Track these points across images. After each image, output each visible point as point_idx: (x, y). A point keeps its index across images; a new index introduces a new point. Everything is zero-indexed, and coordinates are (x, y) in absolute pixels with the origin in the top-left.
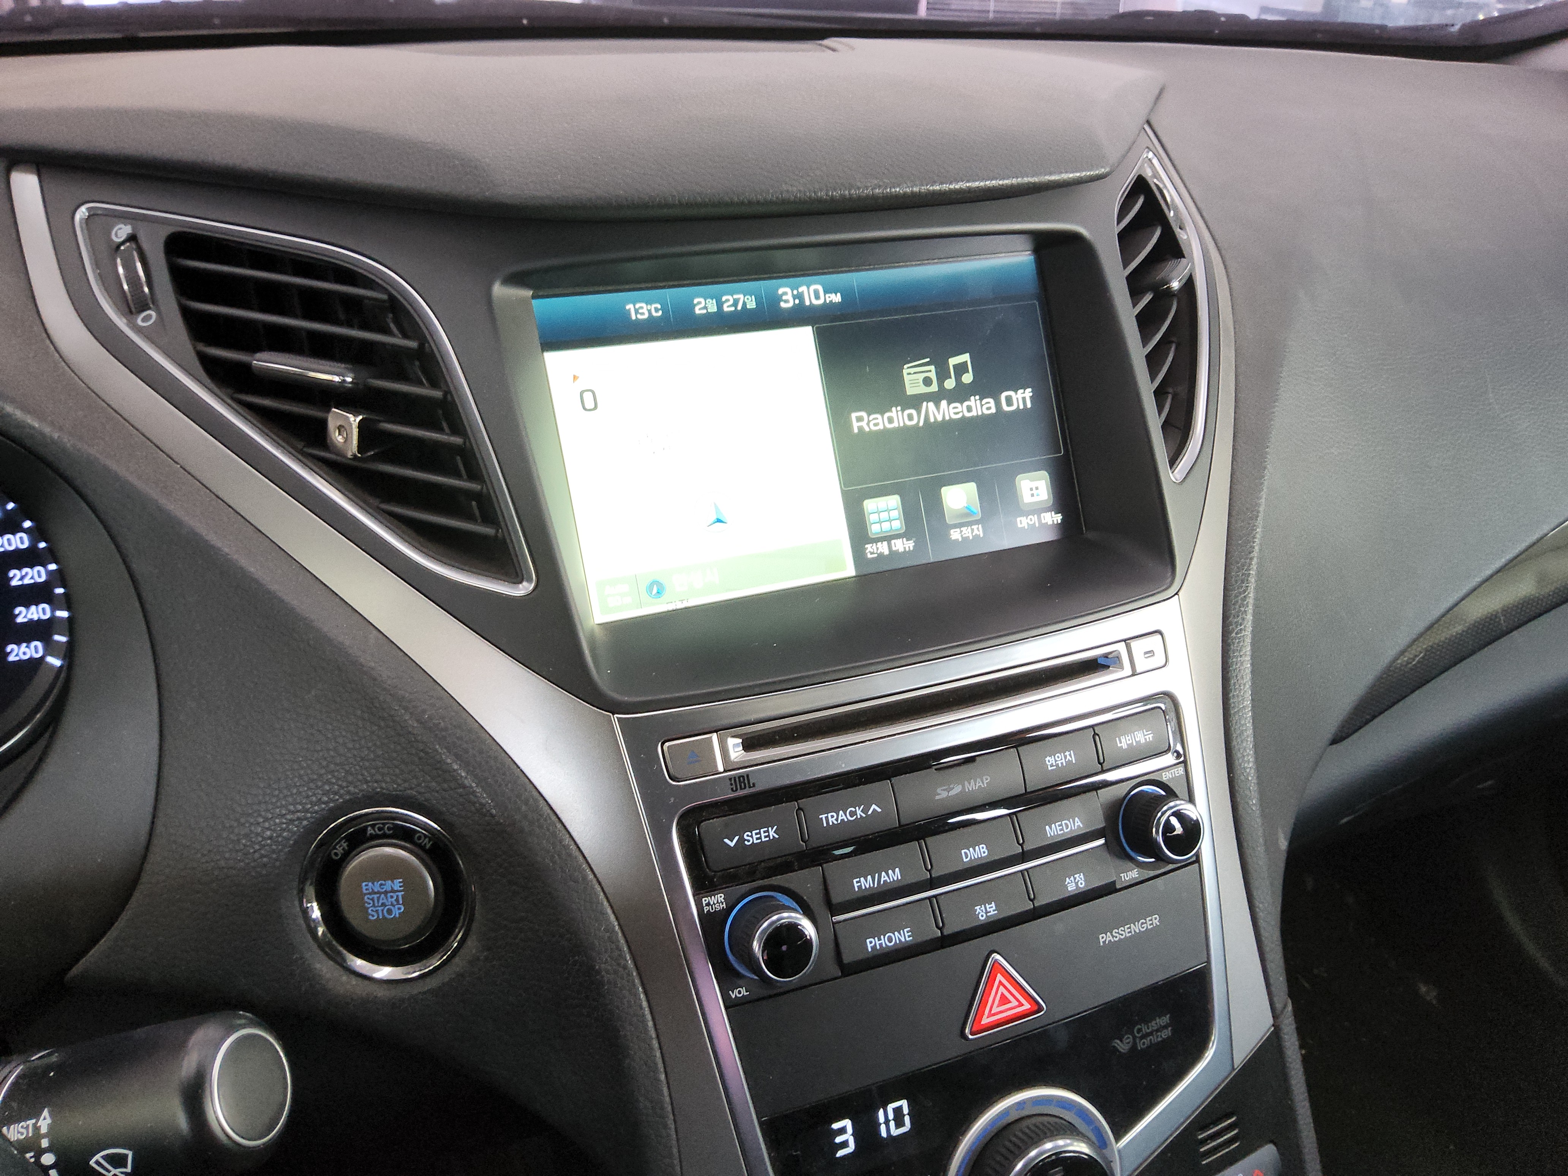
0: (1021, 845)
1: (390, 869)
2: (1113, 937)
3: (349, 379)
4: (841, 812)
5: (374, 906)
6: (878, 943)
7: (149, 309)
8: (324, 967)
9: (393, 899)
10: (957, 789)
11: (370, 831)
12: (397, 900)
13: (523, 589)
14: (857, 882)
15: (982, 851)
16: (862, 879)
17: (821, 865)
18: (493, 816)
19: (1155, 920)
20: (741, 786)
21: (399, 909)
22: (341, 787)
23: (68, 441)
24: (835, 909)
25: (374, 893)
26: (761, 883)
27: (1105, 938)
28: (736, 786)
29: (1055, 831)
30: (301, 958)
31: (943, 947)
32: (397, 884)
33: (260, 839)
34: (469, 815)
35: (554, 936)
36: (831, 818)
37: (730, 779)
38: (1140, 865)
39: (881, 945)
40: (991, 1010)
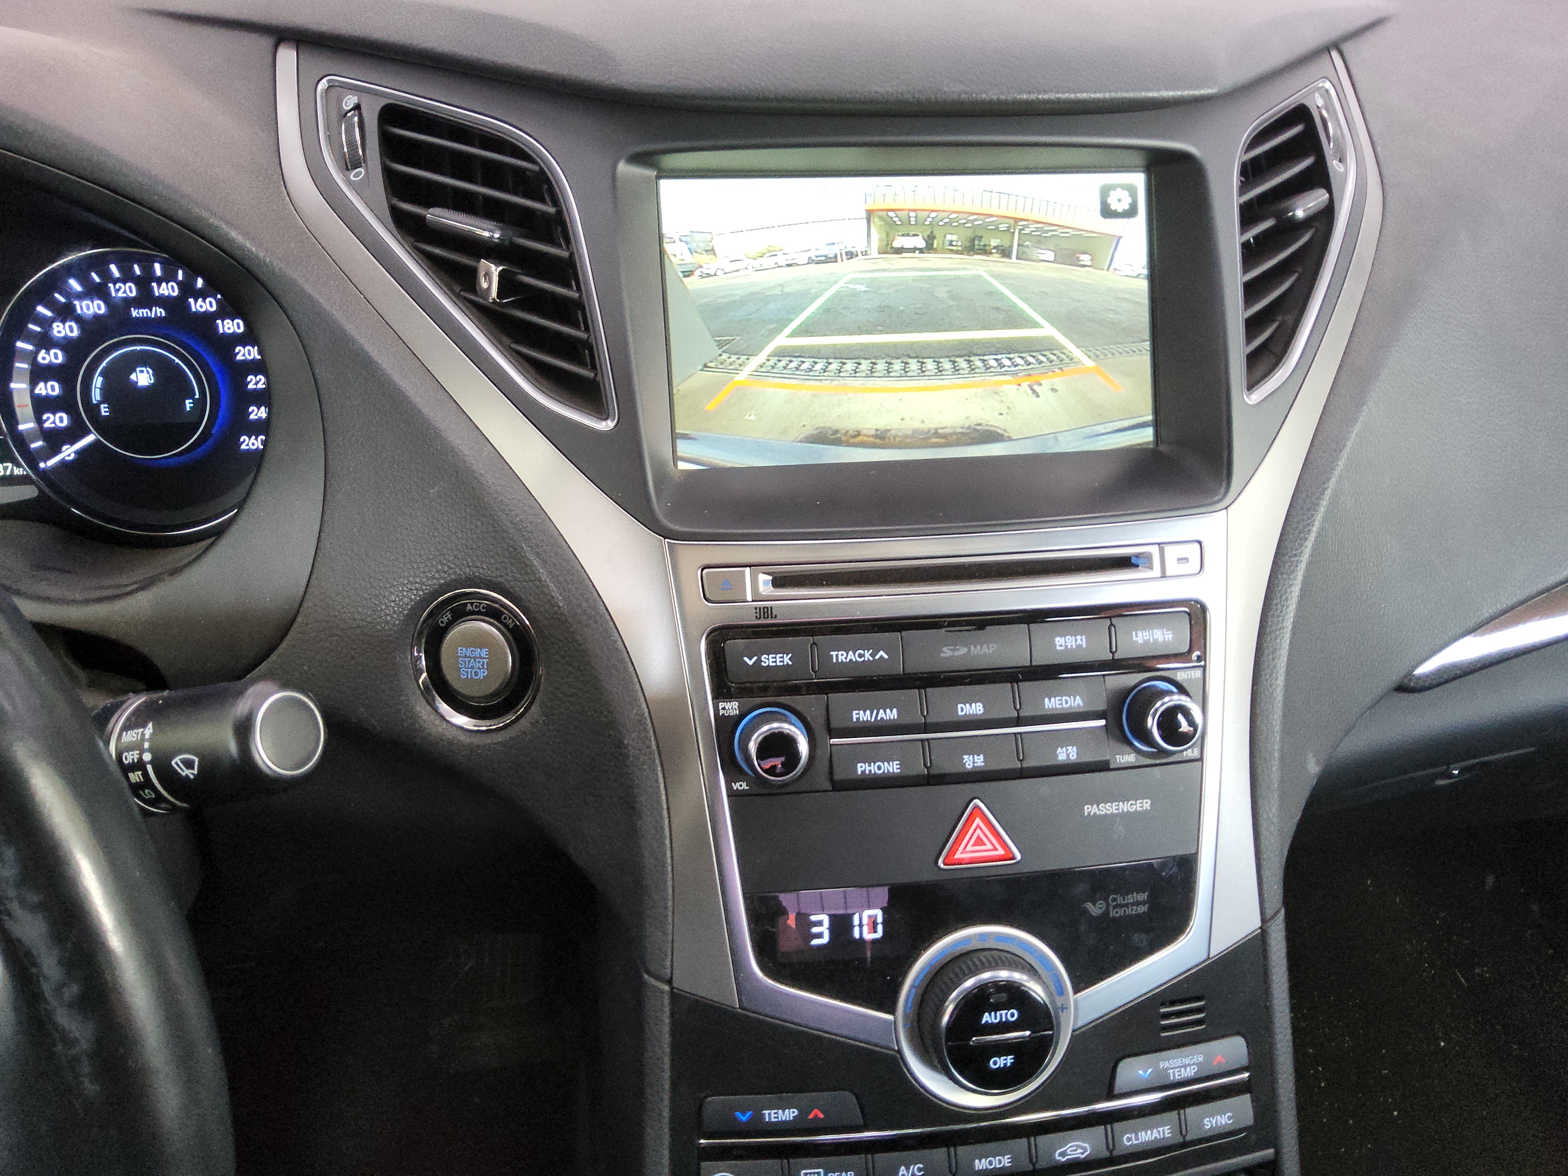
0: (1018, 711)
1: (481, 641)
2: (1099, 810)
3: (497, 235)
4: (851, 653)
5: (465, 667)
6: (868, 769)
7: (361, 166)
8: (422, 709)
9: (480, 664)
10: (963, 651)
11: (469, 607)
12: (483, 665)
13: (607, 425)
14: (856, 714)
15: (978, 708)
16: (861, 712)
17: (827, 694)
18: (559, 607)
19: (1147, 804)
20: (764, 615)
21: (484, 673)
22: (450, 568)
23: (278, 265)
24: (833, 733)
25: (466, 656)
26: (771, 699)
27: (1090, 810)
28: (760, 614)
29: (1052, 704)
30: (408, 700)
31: (928, 784)
32: (484, 652)
33: (387, 601)
34: (542, 603)
35: (596, 712)
36: (841, 656)
37: (756, 608)
38: (1138, 751)
39: (870, 771)
40: (965, 847)
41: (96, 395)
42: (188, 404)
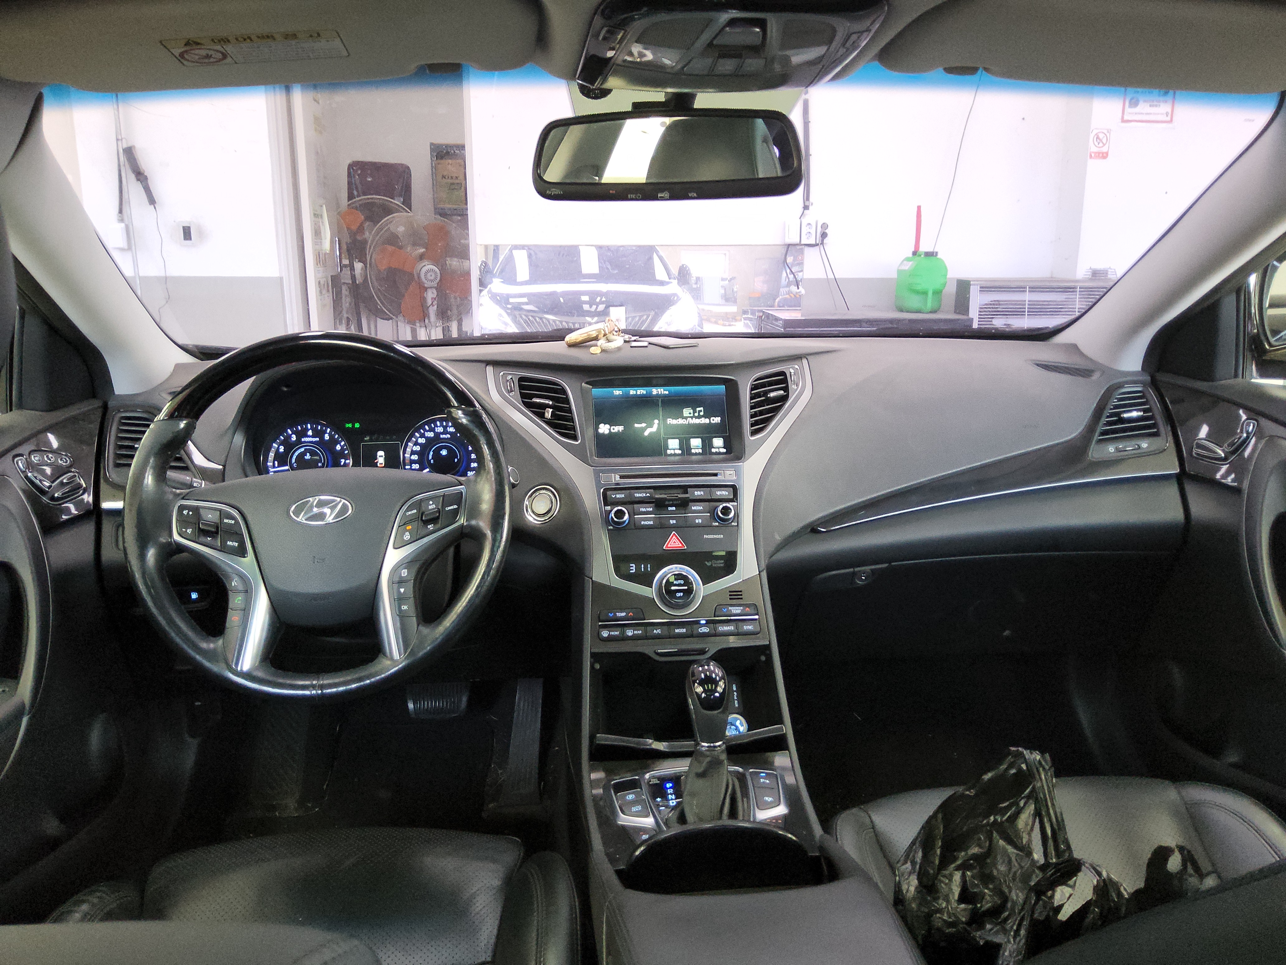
2: (708, 537)
3: (551, 403)
4: (640, 494)
6: (644, 523)
7: (513, 391)
10: (669, 495)
13: (578, 443)
14: (641, 509)
19: (722, 536)
24: (635, 514)
27: (705, 537)
28: (617, 485)
29: (695, 509)
31: (660, 528)
37: (615, 483)
40: (670, 544)
41: (430, 457)
42: (456, 460)
